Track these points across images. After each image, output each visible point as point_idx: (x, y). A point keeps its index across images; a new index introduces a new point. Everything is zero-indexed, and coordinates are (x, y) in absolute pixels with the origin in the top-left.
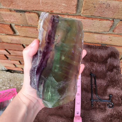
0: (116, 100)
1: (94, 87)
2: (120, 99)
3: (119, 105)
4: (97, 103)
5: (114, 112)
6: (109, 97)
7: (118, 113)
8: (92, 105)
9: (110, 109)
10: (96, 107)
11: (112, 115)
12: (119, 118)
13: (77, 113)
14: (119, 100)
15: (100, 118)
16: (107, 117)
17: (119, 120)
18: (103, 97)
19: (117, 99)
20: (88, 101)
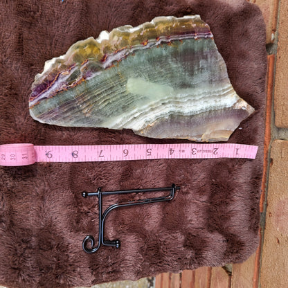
0: (107, 258)
2: (110, 269)
3: (95, 267)
4: (94, 207)
5: (72, 255)
6: (111, 239)
7: (71, 265)
8: (86, 195)
9: (81, 244)
10: (82, 206)
11: (64, 249)
12: (58, 267)
14: (107, 267)
15: (54, 218)
16: (58, 234)
17: (54, 267)
18: (110, 224)
19: (110, 261)
20: (95, 181)
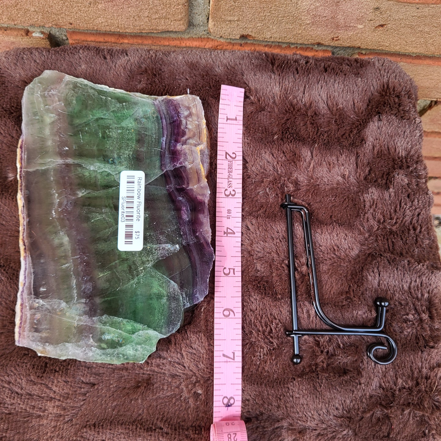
0: (406, 321)
1: (304, 269)
2: (425, 316)
3: (422, 342)
4: (318, 344)
5: (400, 381)
6: (374, 314)
7: (418, 384)
8: (297, 356)
9: (382, 366)
10: (316, 365)
11: (389, 394)
12: (419, 405)
13: (226, 401)
14: (421, 320)
15: (336, 412)
16: (365, 405)
17: (419, 413)
18: (347, 315)
19: (411, 317)
20: (275, 342)
